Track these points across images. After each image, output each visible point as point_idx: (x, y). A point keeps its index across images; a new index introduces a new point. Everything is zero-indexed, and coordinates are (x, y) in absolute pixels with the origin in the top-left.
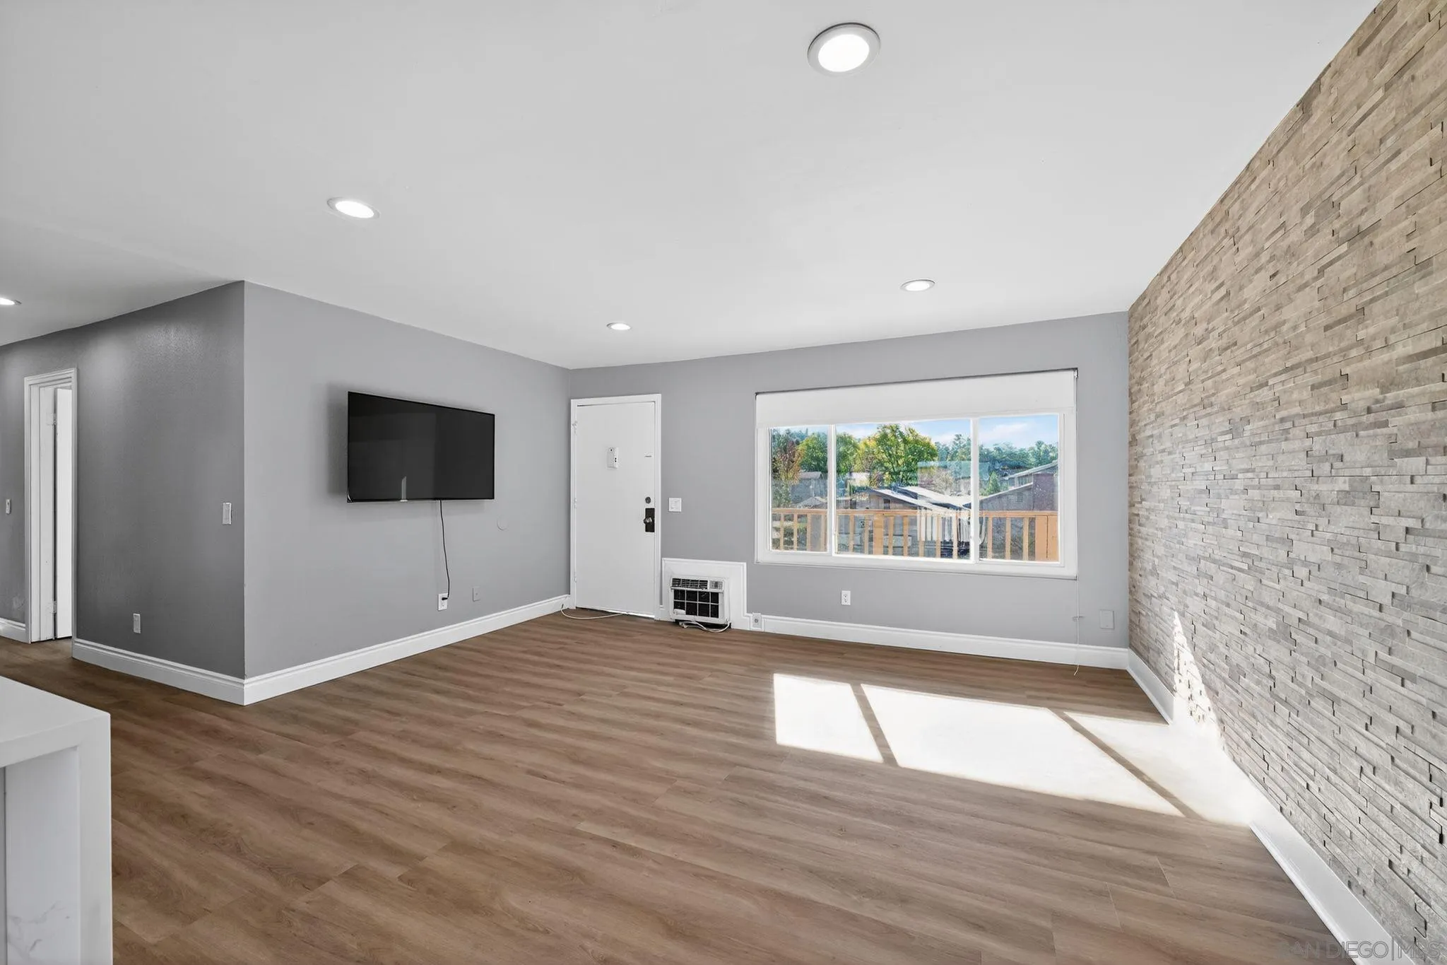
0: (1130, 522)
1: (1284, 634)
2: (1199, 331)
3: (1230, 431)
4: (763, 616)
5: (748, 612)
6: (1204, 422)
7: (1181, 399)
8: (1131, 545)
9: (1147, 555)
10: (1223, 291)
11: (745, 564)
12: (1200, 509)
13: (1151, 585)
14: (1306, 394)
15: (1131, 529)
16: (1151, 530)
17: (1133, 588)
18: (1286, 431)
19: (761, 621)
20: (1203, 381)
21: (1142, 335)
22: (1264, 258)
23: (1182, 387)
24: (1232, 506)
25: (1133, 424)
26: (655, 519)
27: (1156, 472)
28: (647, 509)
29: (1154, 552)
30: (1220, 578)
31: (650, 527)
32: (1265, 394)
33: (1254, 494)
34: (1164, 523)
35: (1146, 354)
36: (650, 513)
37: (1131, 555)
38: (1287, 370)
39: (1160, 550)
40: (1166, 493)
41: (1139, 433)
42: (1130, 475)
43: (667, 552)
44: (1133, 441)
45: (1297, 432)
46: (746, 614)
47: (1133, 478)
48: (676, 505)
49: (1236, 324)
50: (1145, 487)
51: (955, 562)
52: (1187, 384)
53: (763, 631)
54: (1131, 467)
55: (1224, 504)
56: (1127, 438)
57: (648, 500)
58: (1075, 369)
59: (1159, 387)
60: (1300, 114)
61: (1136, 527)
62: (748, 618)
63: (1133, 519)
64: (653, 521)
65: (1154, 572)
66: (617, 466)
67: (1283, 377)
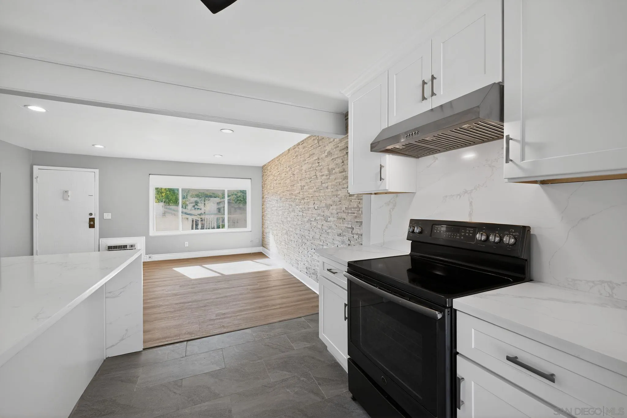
0: (262, 217)
1: (287, 233)
2: (275, 178)
3: (280, 199)
4: (153, 255)
5: (146, 255)
6: (276, 196)
7: (273, 191)
8: (262, 222)
9: (266, 224)
10: (279, 173)
11: (145, 237)
12: (275, 213)
13: (267, 230)
14: (289, 195)
15: (262, 218)
16: (267, 218)
17: (263, 232)
18: (287, 200)
19: (152, 257)
20: (276, 188)
21: (265, 174)
22: (284, 171)
23: (272, 188)
24: (280, 213)
25: (263, 194)
26: (95, 222)
27: (268, 205)
28: (90, 218)
29: (267, 223)
30: (279, 226)
31: (92, 226)
32: (284, 194)
33: (283, 210)
34: (269, 216)
35: (266, 179)
36: (92, 220)
37: (263, 225)
38: (287, 191)
39: (268, 222)
40: (269, 210)
41: (264, 196)
42: (262, 206)
43: (102, 235)
44: (263, 198)
45: (288, 201)
46: (145, 255)
47: (263, 206)
48: (107, 216)
49: (281, 180)
50: (265, 208)
51: (220, 230)
52: (273, 188)
53: (153, 260)
54: (262, 204)
55: (279, 212)
56: (261, 197)
57: (91, 214)
58: (251, 179)
59: (268, 187)
60: (288, 151)
61: (264, 218)
62: (146, 257)
63: (263, 216)
64: (94, 223)
65: (267, 228)
66: (69, 199)
67: (286, 192)
